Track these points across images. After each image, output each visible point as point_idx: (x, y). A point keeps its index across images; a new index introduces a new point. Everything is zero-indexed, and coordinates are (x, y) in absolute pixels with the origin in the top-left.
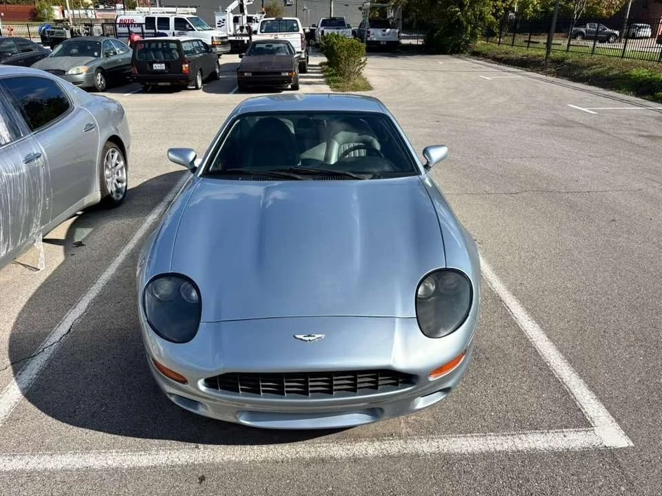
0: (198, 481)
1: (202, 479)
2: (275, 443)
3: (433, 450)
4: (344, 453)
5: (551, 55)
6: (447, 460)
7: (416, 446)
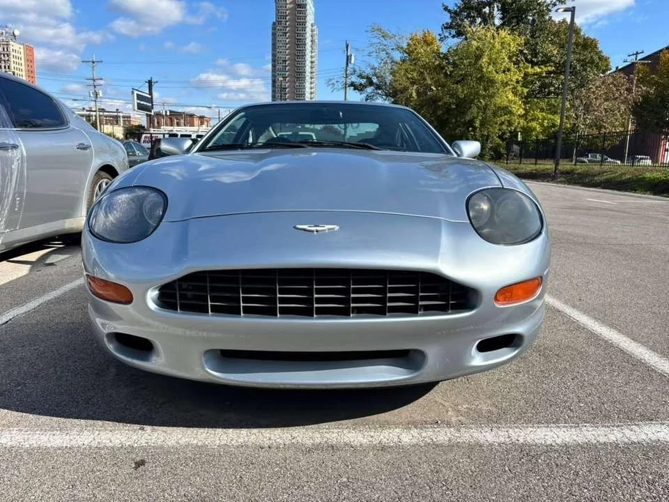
0: (133, 465)
1: (140, 464)
2: (261, 427)
3: (502, 439)
4: (365, 440)
5: (559, 168)
6: (527, 452)
7: (475, 435)
